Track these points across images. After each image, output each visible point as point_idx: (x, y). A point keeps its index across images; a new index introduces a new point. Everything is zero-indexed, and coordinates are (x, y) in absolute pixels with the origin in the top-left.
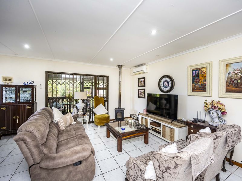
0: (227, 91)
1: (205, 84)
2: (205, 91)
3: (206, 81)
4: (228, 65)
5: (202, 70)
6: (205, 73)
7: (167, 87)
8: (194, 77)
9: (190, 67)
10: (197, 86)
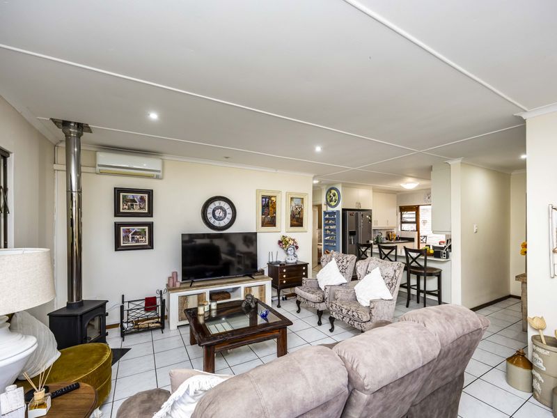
0: (292, 226)
1: (275, 217)
2: (275, 225)
3: (275, 213)
4: (292, 199)
5: (272, 199)
6: (275, 203)
7: (222, 220)
8: (264, 207)
9: (260, 191)
10: (266, 220)
